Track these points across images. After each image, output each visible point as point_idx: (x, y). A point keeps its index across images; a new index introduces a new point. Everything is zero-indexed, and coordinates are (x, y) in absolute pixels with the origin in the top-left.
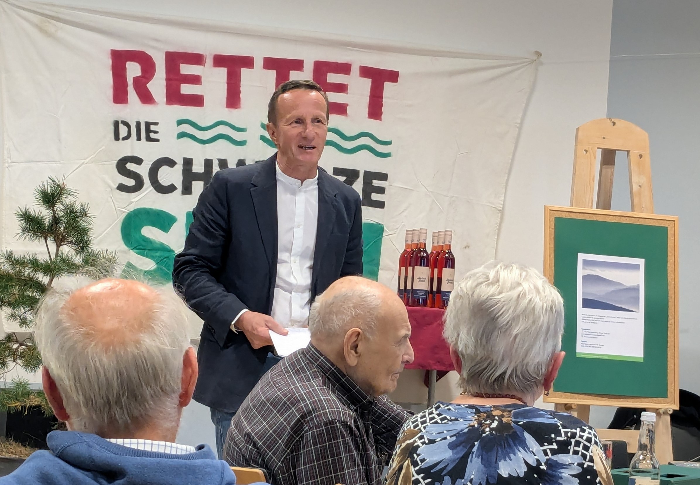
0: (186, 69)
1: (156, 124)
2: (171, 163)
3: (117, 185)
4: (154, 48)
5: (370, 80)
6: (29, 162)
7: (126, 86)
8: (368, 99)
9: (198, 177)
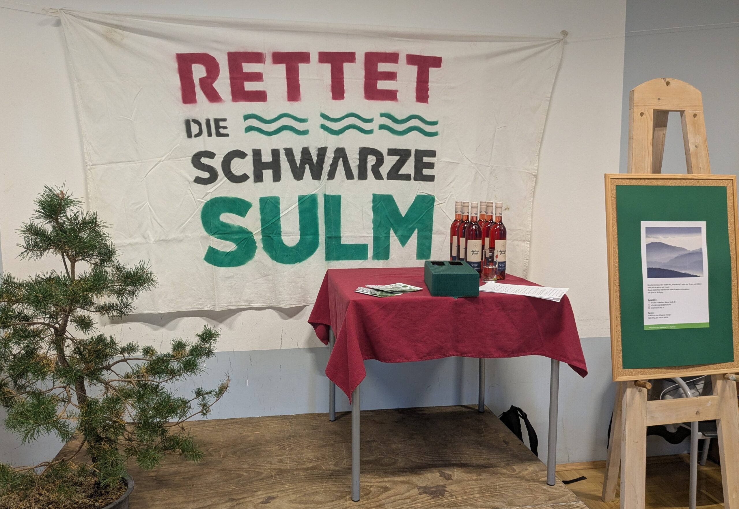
0: (248, 68)
1: (224, 120)
2: (241, 155)
3: (194, 178)
4: (216, 49)
5: (416, 67)
6: (110, 163)
7: (193, 86)
8: (415, 85)
9: (267, 166)
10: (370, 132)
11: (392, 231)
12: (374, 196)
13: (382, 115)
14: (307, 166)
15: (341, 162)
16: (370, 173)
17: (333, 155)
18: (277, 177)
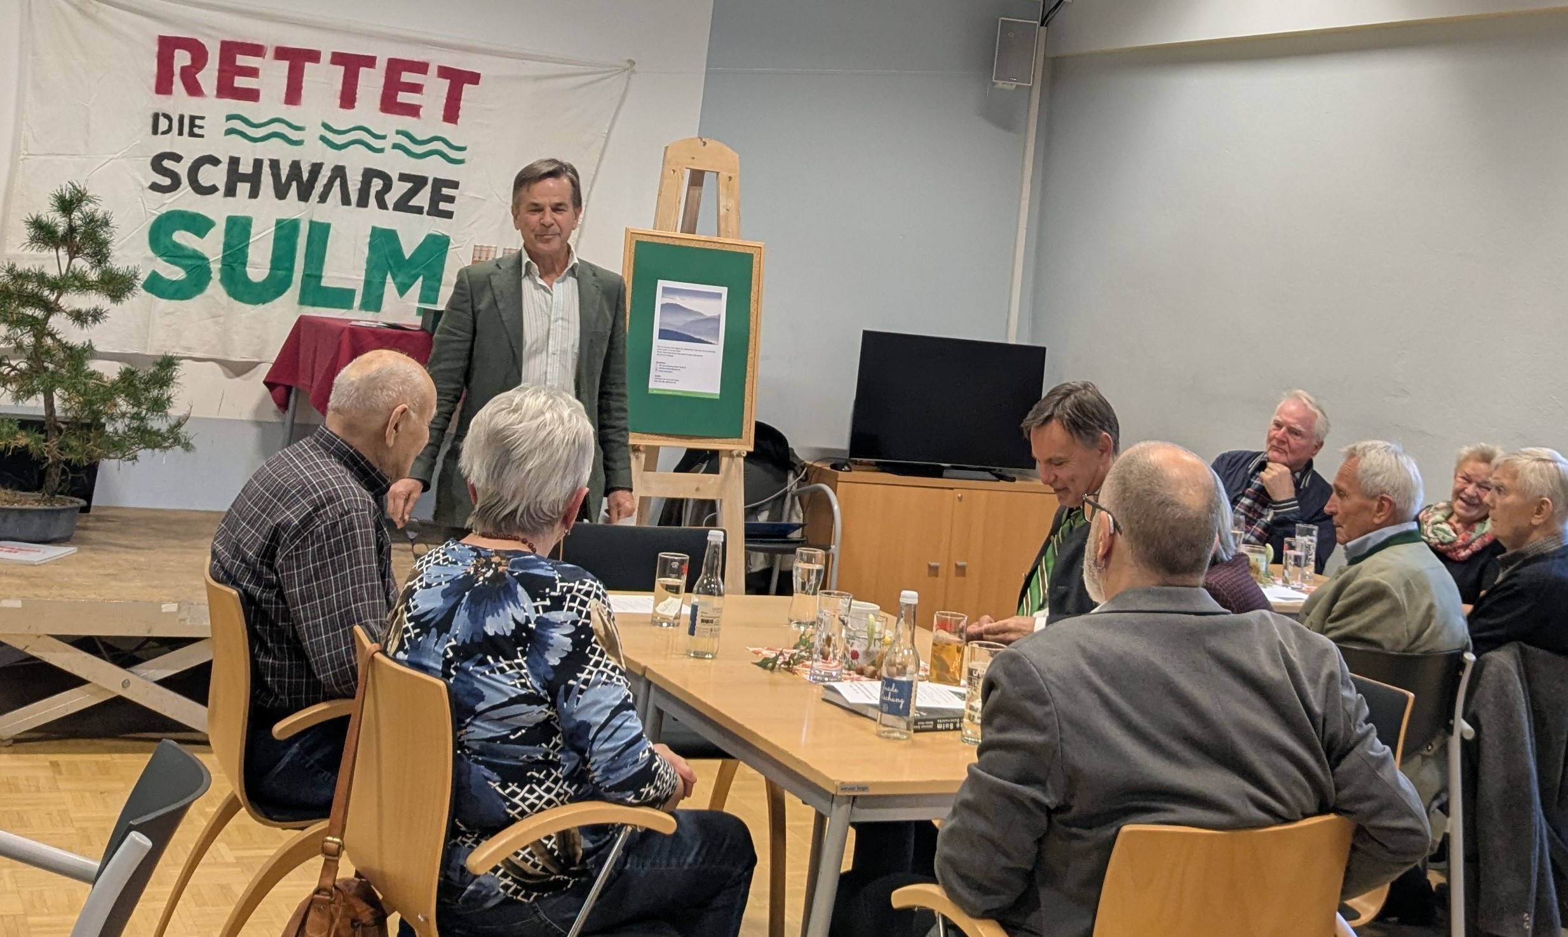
0: (242, 60)
1: (202, 118)
2: (215, 161)
3: (150, 184)
4: (209, 36)
5: (448, 81)
6: (49, 154)
7: (172, 75)
8: (444, 101)
9: (244, 178)
10: (381, 151)
11: (389, 277)
12: (374, 229)
13: (398, 132)
14: (294, 184)
15: (338, 182)
16: (372, 201)
17: (329, 174)
18: (254, 194)
